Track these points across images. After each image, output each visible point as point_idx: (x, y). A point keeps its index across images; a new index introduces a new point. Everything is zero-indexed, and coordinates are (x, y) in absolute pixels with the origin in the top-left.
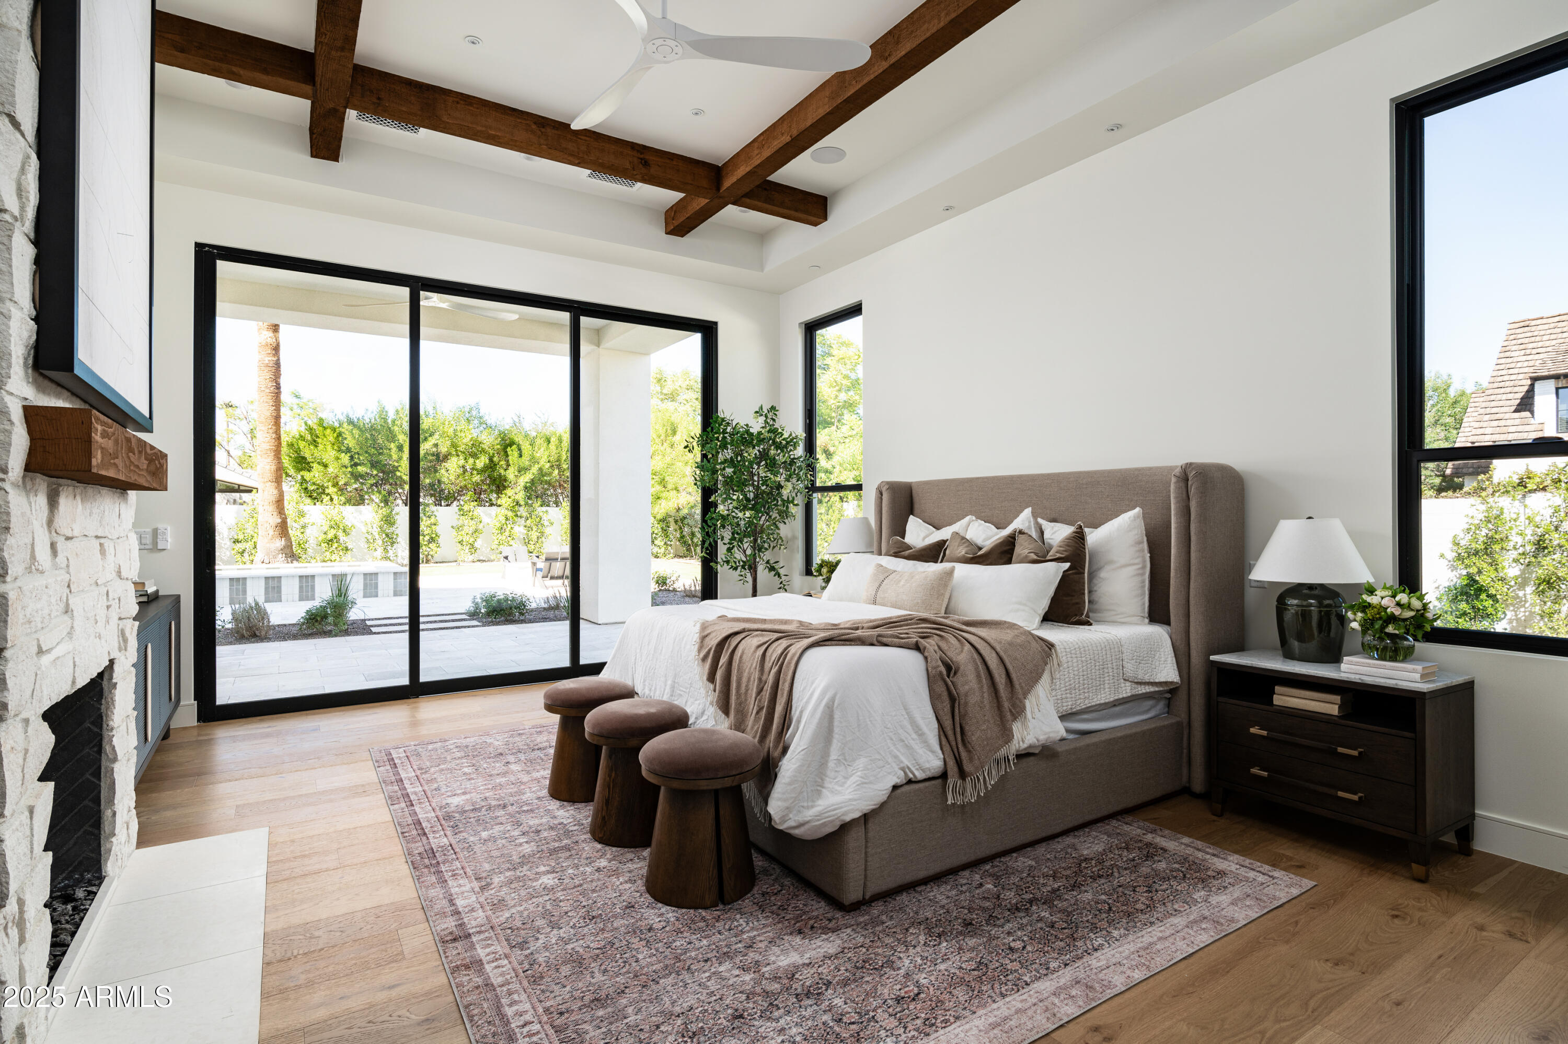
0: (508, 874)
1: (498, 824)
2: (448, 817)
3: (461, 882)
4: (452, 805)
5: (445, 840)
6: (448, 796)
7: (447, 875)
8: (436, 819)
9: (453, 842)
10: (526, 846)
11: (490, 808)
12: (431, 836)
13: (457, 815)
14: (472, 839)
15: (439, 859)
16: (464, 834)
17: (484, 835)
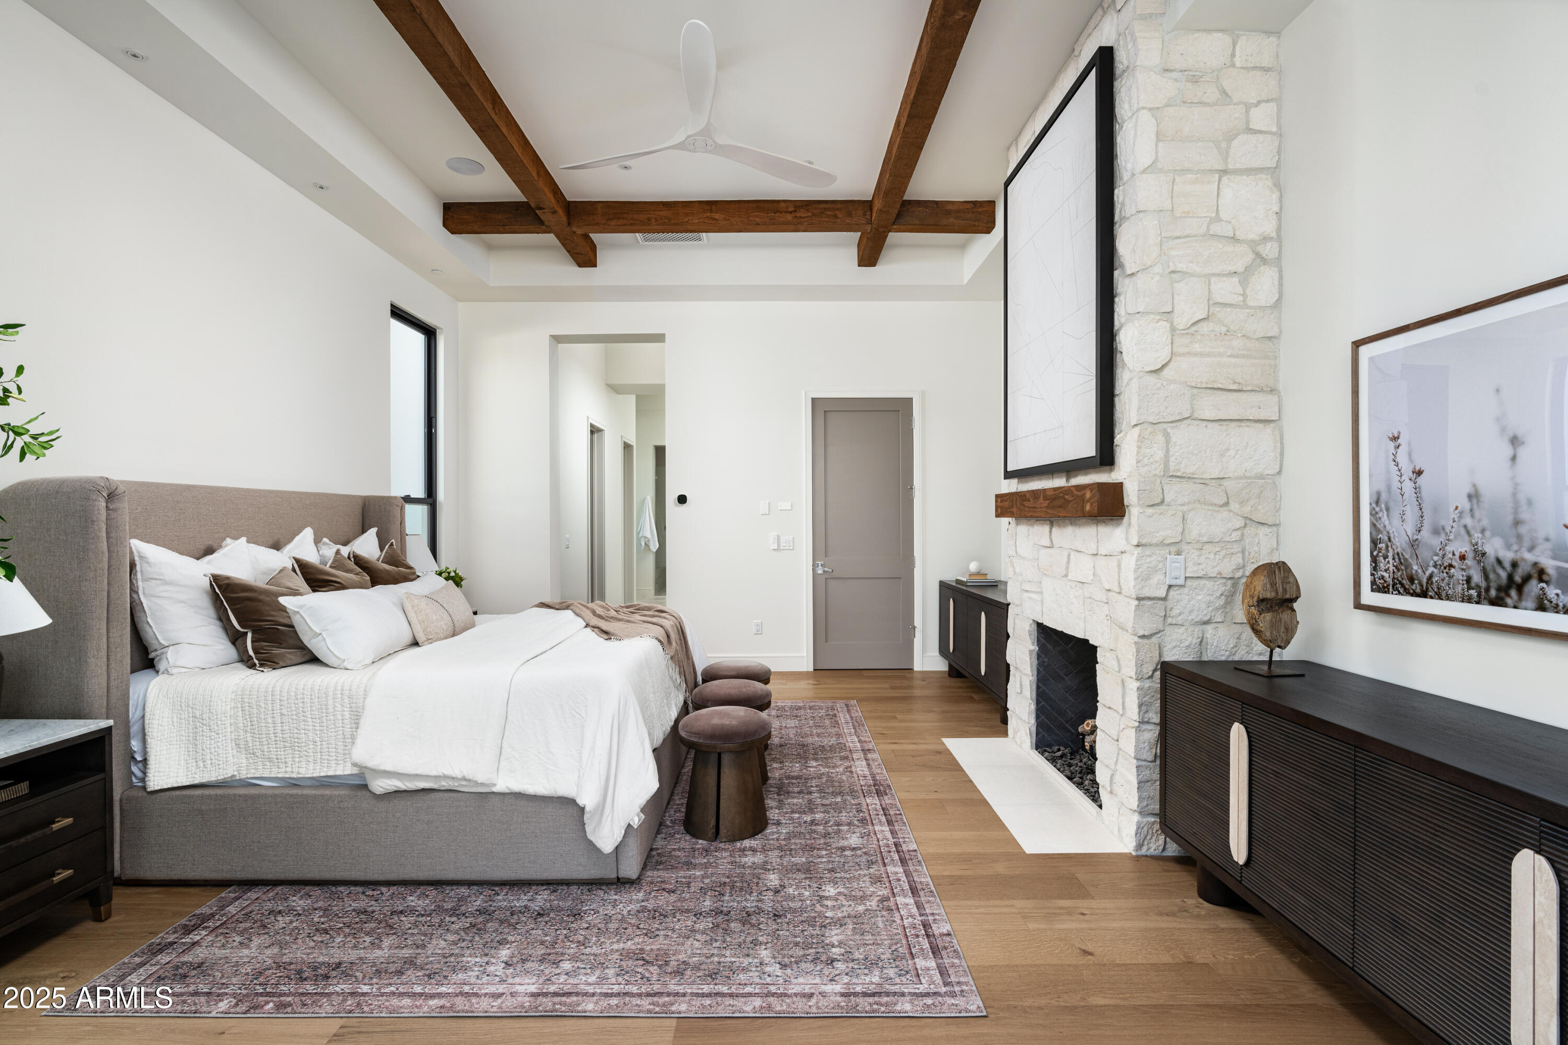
0: (834, 771)
1: (825, 805)
2: (863, 821)
3: (861, 772)
4: (858, 835)
5: (868, 801)
6: (860, 849)
7: (869, 777)
8: (874, 822)
9: (862, 798)
10: (814, 785)
11: (826, 824)
12: (879, 807)
13: (856, 822)
14: (849, 798)
15: (873, 788)
16: (853, 802)
17: (839, 799)
